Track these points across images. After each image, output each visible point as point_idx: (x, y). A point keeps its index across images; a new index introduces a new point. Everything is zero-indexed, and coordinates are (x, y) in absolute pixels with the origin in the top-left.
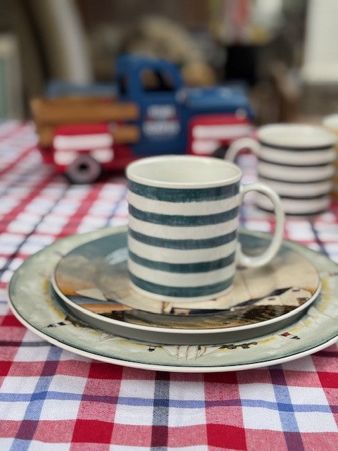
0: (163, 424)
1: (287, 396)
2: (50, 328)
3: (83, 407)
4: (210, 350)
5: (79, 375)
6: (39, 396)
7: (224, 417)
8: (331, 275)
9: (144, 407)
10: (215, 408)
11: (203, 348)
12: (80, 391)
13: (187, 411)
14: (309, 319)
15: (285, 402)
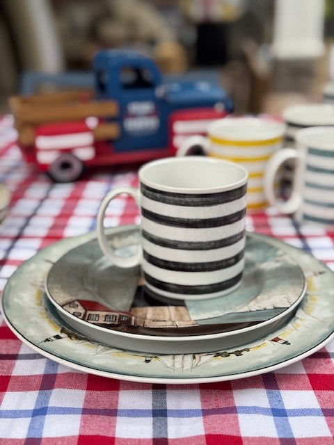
0: (162, 436)
1: (280, 401)
2: (47, 342)
3: (84, 422)
4: (205, 358)
5: (78, 388)
6: (40, 412)
7: (221, 426)
8: (315, 275)
9: (144, 419)
10: (212, 417)
11: (197, 356)
12: (80, 405)
13: (186, 420)
14: (298, 321)
15: (279, 407)
